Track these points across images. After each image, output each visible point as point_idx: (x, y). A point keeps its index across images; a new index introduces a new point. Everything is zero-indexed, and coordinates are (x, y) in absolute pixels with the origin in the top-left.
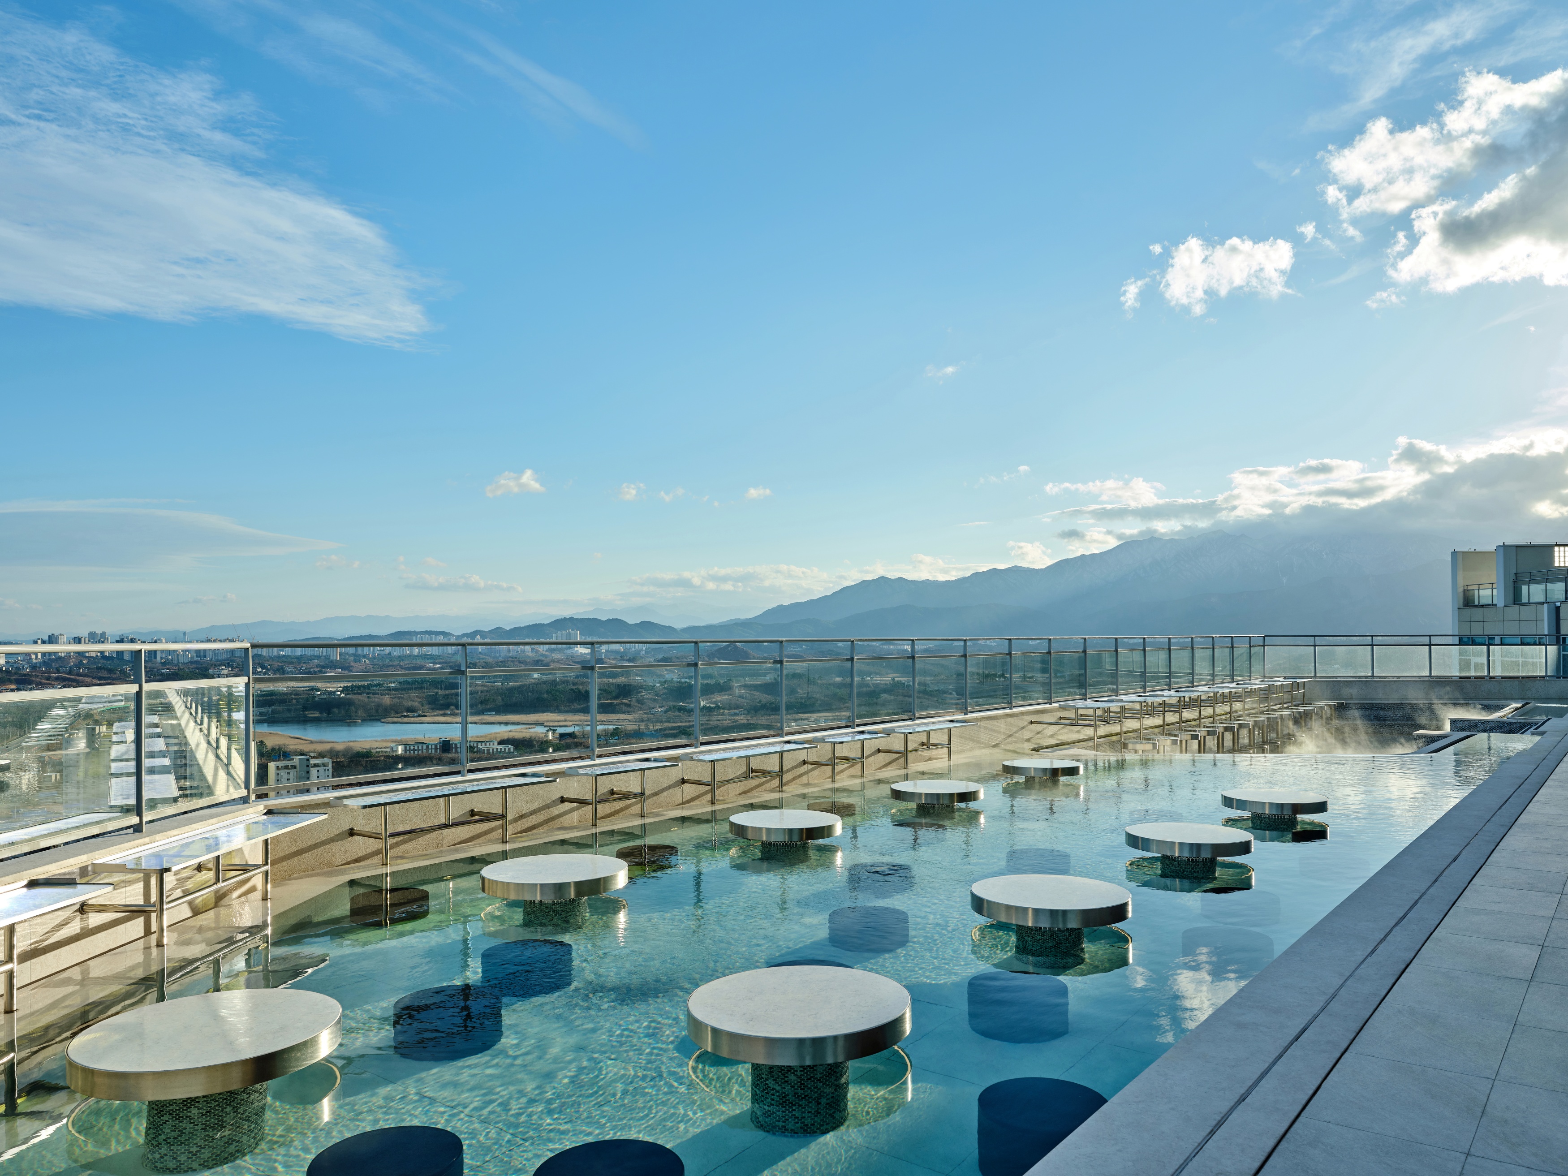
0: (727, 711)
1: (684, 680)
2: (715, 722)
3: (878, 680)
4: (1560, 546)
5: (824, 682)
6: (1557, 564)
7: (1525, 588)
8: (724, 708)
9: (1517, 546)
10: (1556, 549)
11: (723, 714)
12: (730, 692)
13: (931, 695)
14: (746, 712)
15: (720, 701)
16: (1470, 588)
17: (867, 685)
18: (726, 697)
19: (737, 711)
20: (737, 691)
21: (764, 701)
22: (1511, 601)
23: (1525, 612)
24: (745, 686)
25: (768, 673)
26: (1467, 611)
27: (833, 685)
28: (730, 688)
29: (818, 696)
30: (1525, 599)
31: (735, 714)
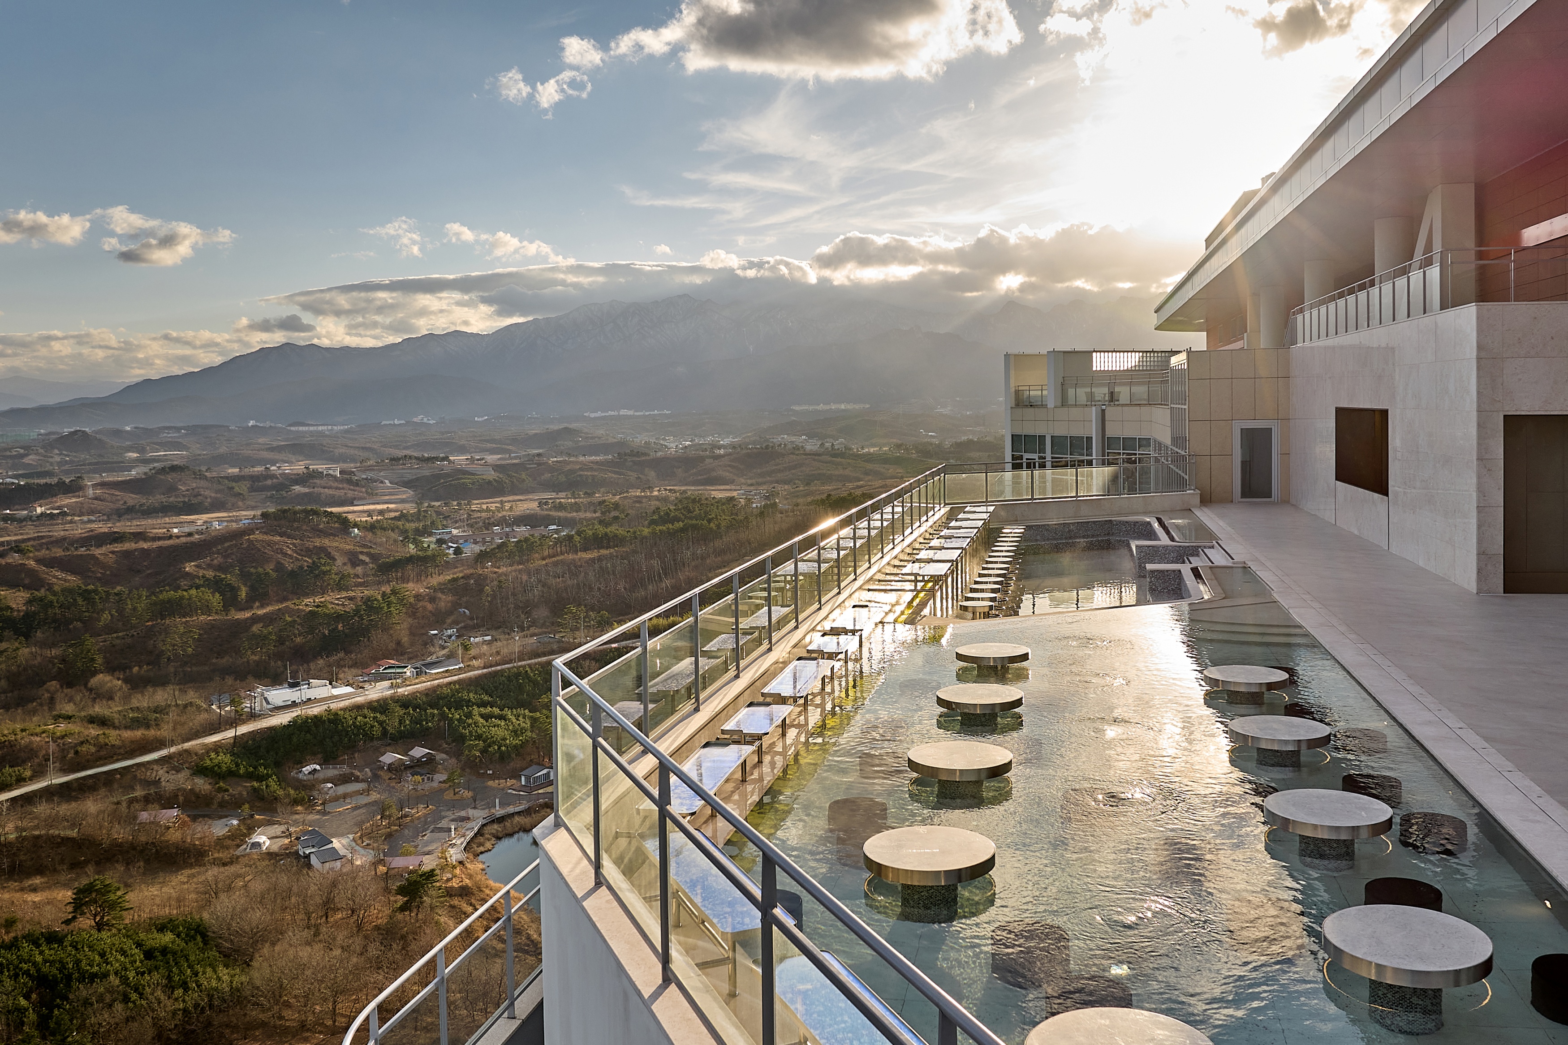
0: (76, 518)
1: (8, 480)
2: (62, 533)
3: (287, 469)
4: (1097, 352)
5: (215, 474)
6: (1094, 369)
7: (1071, 392)
8: (74, 515)
9: (1064, 352)
10: (1094, 354)
11: (71, 522)
12: (81, 494)
13: (357, 485)
14: (105, 518)
15: (67, 506)
16: (1020, 388)
17: (273, 476)
18: (74, 500)
19: (93, 518)
20: (90, 492)
21: (131, 503)
22: (1059, 404)
23: (1075, 412)
24: (103, 485)
25: (133, 467)
26: (1019, 411)
27: (227, 478)
28: (81, 488)
29: (207, 493)
30: (1071, 401)
31: (90, 521)
